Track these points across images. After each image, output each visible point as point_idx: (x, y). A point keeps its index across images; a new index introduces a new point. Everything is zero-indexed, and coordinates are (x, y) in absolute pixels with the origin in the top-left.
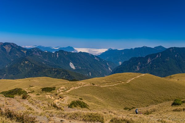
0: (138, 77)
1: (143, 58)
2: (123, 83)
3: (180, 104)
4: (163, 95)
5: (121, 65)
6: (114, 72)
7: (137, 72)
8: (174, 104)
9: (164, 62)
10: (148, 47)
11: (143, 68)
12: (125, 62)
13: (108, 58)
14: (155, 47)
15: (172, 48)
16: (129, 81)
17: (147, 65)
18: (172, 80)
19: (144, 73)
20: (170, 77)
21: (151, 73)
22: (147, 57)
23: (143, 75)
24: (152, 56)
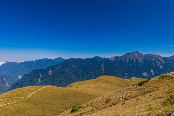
0: (40, 89)
1: (44, 69)
2: (23, 98)
3: (78, 110)
4: (64, 105)
5: (21, 79)
6: (13, 88)
7: (39, 85)
8: (73, 111)
9: (64, 72)
10: (48, 58)
11: (45, 80)
12: (25, 75)
13: (5, 72)
14: (55, 59)
15: (70, 59)
16: (31, 95)
17: (48, 77)
18: (71, 89)
19: (46, 85)
20: (70, 86)
21: (53, 85)
22: (48, 69)
23: (45, 87)
24: (53, 68)
